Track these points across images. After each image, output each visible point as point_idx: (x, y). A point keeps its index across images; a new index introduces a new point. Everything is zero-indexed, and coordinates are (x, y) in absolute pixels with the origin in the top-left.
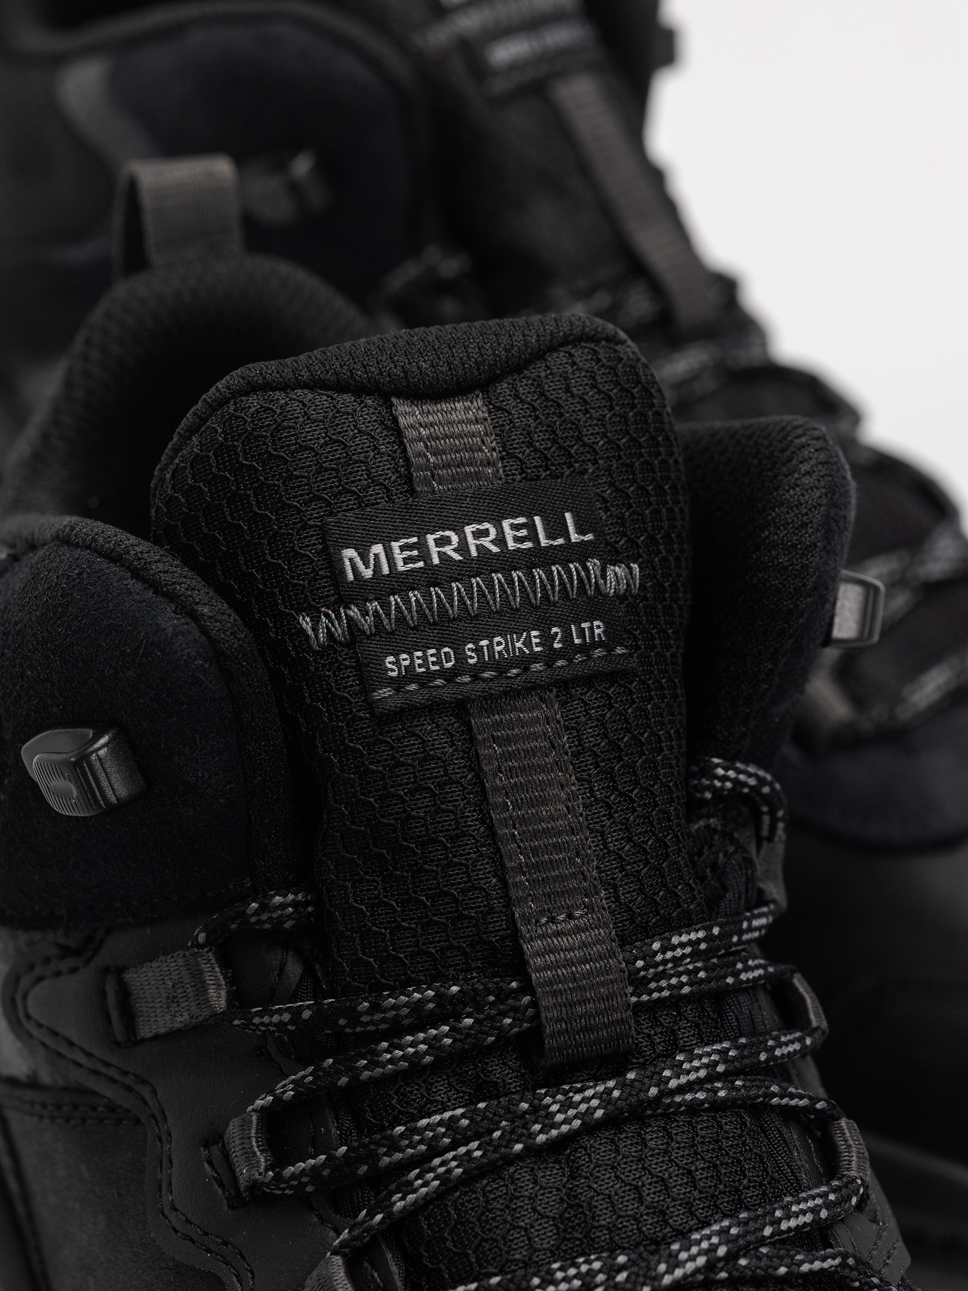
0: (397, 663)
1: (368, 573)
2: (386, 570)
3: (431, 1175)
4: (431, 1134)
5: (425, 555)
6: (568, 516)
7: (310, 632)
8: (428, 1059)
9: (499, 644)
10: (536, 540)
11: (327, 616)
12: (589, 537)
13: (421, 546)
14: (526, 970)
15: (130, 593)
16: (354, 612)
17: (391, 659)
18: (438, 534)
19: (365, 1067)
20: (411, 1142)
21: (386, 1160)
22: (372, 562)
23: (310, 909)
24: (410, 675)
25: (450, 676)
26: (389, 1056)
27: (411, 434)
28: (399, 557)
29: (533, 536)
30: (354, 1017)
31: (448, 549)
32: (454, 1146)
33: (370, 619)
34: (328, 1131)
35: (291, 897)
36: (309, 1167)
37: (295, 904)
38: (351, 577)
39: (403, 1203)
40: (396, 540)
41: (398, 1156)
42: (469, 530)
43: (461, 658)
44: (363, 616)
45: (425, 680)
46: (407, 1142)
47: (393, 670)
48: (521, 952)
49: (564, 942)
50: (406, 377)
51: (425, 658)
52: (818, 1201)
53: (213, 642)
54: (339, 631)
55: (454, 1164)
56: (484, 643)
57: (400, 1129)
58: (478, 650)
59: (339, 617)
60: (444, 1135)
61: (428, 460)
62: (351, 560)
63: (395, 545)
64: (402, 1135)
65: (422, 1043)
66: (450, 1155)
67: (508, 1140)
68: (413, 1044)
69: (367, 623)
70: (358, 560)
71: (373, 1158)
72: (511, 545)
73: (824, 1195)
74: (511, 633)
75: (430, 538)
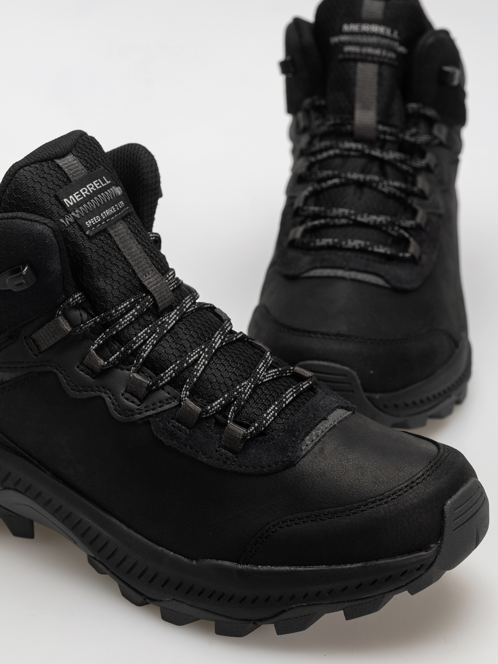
0: (88, 223)
1: (72, 204)
2: (75, 202)
3: (148, 346)
4: (143, 336)
5: (82, 195)
6: (104, 177)
7: (65, 223)
8: (133, 319)
9: (107, 212)
10: (102, 186)
11: (67, 217)
12: (110, 182)
13: (80, 193)
14: (147, 289)
15: (25, 224)
16: (73, 214)
17: (87, 223)
18: (82, 189)
19: (119, 327)
20: (139, 340)
21: (135, 347)
22: (71, 200)
23: (83, 296)
24: (93, 226)
25: (100, 223)
26: (124, 322)
27: (63, 167)
28: (77, 197)
29: (100, 184)
30: (111, 315)
31: (86, 192)
32: (149, 337)
33: (78, 215)
34: (114, 347)
35: (78, 295)
36: (116, 356)
37: (80, 296)
38: (68, 206)
39: (145, 354)
40: (74, 193)
41: (137, 345)
42: (88, 186)
43: (101, 217)
44: (76, 214)
45: (95, 226)
46: (138, 341)
47: (88, 225)
48: (144, 285)
49: (151, 280)
50: (56, 153)
51: (94, 220)
52: (219, 335)
53: (52, 228)
54: (72, 220)
55: (153, 341)
56: (104, 213)
57: (134, 338)
58: (104, 215)
59: (69, 216)
60: (146, 336)
61: (70, 172)
62: (67, 201)
63: (74, 195)
64: (136, 340)
65: (130, 316)
66: (150, 339)
67: (162, 330)
68: (128, 317)
69: (78, 216)
70: (68, 201)
71: (131, 347)
72: (98, 188)
73: (219, 333)
74: (109, 209)
75: (81, 191)
